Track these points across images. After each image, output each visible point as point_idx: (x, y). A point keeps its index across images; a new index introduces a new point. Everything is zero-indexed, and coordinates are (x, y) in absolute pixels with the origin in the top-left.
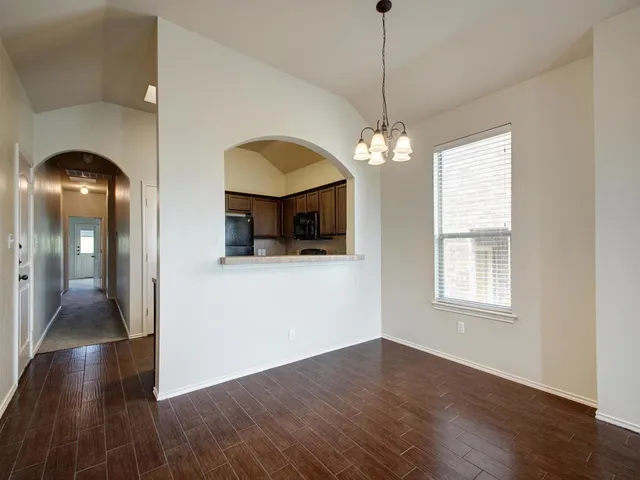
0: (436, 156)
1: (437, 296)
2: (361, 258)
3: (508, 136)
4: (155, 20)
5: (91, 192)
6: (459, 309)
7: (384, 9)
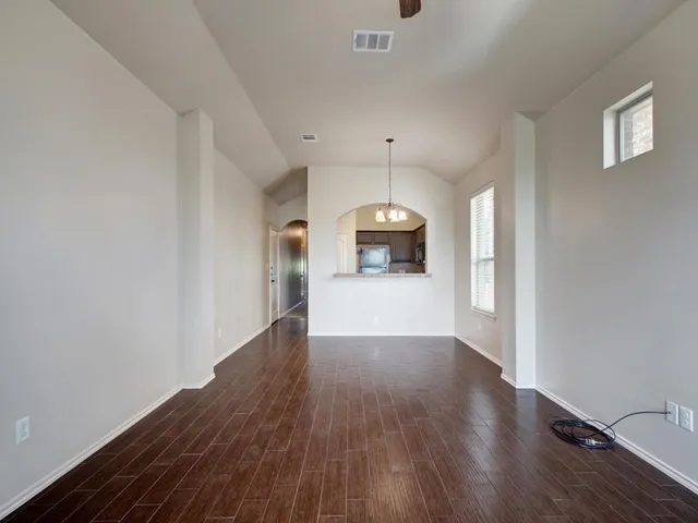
0: (473, 201)
1: (473, 304)
2: (430, 275)
4: (307, 168)
6: (479, 313)
7: (390, 141)
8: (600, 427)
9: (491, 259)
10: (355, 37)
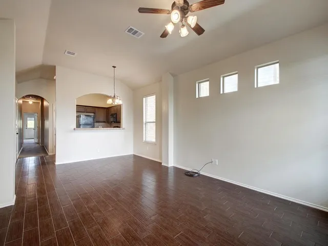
0: (144, 99)
1: (144, 140)
2: (124, 129)
3: (155, 96)
4: (55, 66)
5: (33, 102)
6: (147, 143)
7: (114, 67)
8: (196, 171)
9: (154, 122)
10: (129, 28)
